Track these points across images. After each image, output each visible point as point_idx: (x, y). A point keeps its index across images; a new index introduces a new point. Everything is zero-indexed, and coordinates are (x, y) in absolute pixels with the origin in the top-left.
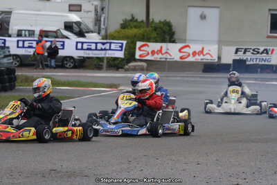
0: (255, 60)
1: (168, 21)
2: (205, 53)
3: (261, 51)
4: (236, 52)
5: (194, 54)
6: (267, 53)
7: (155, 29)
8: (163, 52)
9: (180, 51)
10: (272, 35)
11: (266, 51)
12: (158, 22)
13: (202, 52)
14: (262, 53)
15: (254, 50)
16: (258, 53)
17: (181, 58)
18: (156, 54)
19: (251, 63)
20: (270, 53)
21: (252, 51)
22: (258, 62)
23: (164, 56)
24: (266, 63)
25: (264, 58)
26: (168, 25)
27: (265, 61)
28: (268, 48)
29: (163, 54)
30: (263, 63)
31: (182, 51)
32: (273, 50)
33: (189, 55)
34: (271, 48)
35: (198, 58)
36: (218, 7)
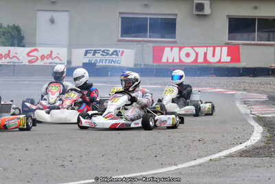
0: (104, 61)
1: (16, 25)
2: (53, 56)
3: (110, 53)
4: (86, 55)
5: (43, 57)
6: (117, 55)
7: (4, 34)
8: (11, 56)
9: (28, 55)
10: (122, 38)
11: (116, 53)
12: (6, 26)
13: (50, 55)
14: (112, 54)
15: (103, 51)
16: (108, 54)
17: (29, 62)
18: (3, 59)
19: (101, 64)
20: (119, 55)
21: (101, 53)
22: (107, 64)
23: (12, 60)
24: (116, 64)
25: (114, 59)
26: (17, 29)
27: (114, 62)
28: (118, 50)
29: (11, 58)
30: (113, 64)
31: (31, 54)
32: (123, 52)
33: (37, 59)
34: (121, 50)
35: (47, 62)
36: (68, 11)
